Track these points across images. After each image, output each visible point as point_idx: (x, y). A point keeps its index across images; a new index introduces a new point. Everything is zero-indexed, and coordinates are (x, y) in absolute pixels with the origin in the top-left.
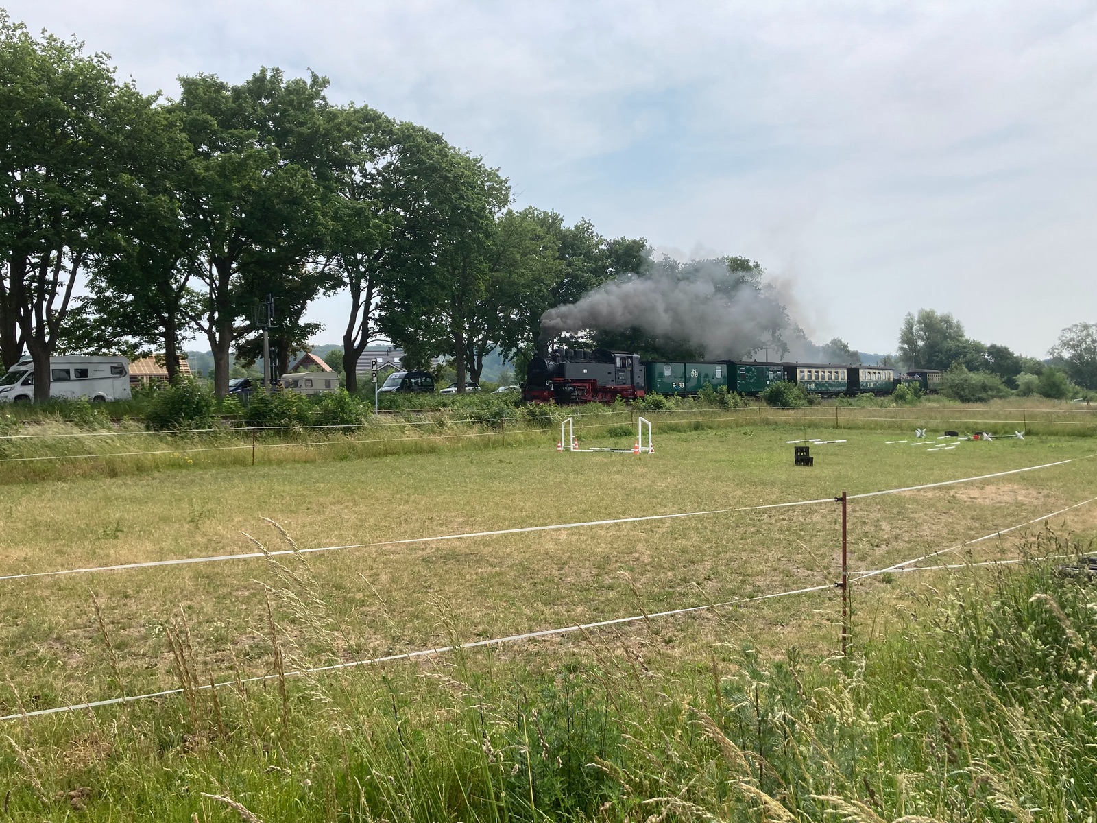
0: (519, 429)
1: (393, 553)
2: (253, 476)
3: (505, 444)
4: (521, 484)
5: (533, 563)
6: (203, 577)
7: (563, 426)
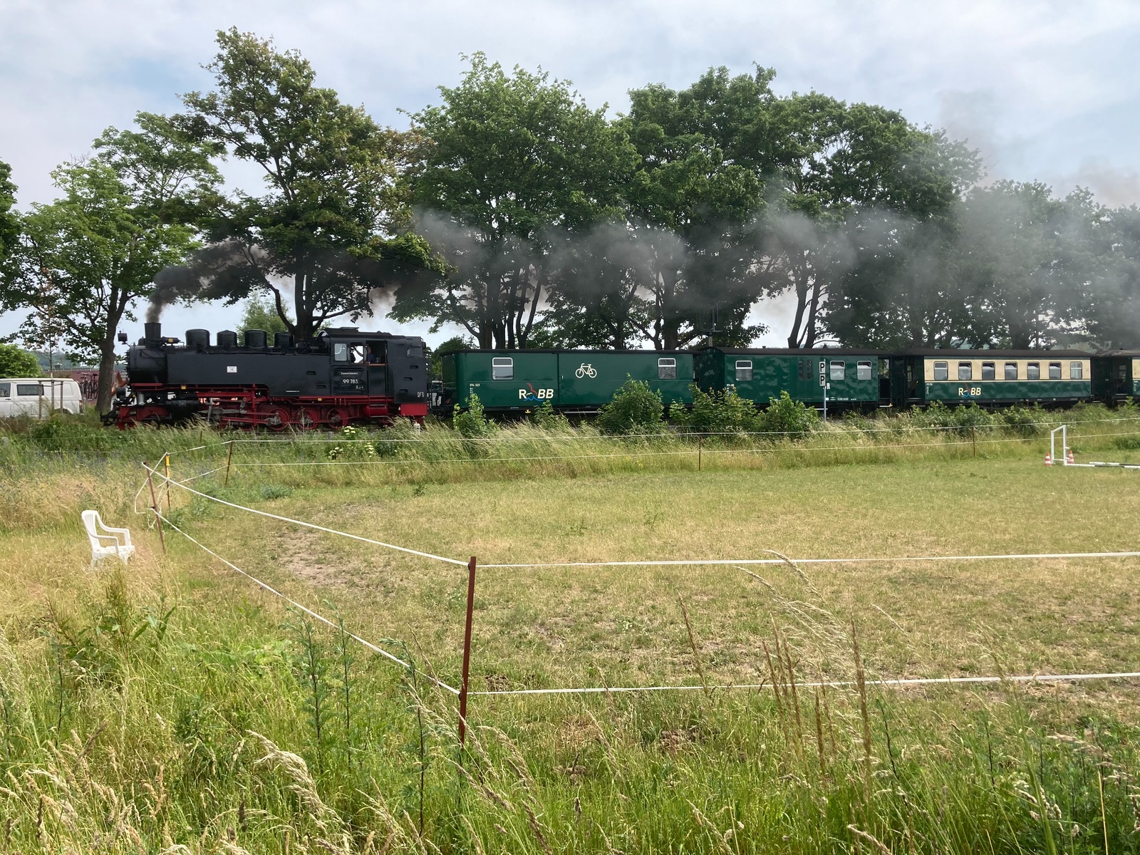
0: (995, 438)
1: (855, 569)
2: (701, 481)
3: (976, 455)
4: (1001, 502)
5: (1025, 594)
6: (663, 579)
7: (1052, 435)
